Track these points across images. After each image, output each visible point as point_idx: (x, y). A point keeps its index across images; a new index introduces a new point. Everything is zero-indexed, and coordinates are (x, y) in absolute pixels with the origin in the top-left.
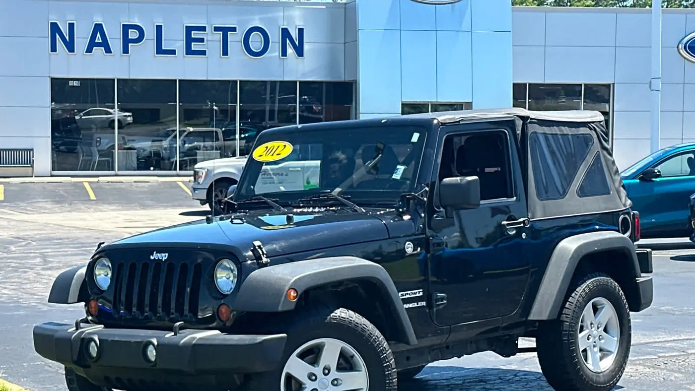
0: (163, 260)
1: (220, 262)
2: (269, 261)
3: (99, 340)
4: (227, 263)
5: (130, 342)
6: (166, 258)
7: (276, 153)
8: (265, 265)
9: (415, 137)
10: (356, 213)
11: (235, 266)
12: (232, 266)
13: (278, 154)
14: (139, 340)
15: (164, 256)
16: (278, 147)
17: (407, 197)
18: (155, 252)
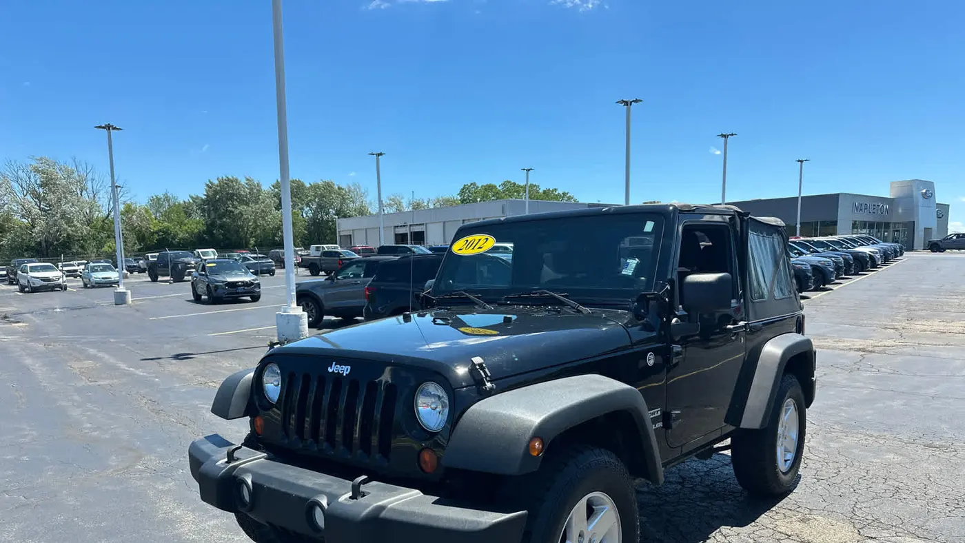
0: (344, 375)
1: (423, 386)
2: (495, 387)
3: (253, 482)
4: (432, 388)
5: (290, 495)
6: (347, 373)
7: (477, 246)
8: (490, 393)
9: (649, 226)
10: (581, 315)
11: (444, 392)
12: (441, 393)
13: (480, 248)
14: (303, 495)
15: (345, 370)
16: (480, 240)
17: (648, 296)
18: (334, 363)
